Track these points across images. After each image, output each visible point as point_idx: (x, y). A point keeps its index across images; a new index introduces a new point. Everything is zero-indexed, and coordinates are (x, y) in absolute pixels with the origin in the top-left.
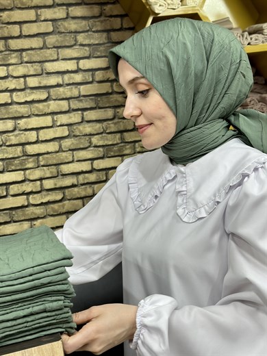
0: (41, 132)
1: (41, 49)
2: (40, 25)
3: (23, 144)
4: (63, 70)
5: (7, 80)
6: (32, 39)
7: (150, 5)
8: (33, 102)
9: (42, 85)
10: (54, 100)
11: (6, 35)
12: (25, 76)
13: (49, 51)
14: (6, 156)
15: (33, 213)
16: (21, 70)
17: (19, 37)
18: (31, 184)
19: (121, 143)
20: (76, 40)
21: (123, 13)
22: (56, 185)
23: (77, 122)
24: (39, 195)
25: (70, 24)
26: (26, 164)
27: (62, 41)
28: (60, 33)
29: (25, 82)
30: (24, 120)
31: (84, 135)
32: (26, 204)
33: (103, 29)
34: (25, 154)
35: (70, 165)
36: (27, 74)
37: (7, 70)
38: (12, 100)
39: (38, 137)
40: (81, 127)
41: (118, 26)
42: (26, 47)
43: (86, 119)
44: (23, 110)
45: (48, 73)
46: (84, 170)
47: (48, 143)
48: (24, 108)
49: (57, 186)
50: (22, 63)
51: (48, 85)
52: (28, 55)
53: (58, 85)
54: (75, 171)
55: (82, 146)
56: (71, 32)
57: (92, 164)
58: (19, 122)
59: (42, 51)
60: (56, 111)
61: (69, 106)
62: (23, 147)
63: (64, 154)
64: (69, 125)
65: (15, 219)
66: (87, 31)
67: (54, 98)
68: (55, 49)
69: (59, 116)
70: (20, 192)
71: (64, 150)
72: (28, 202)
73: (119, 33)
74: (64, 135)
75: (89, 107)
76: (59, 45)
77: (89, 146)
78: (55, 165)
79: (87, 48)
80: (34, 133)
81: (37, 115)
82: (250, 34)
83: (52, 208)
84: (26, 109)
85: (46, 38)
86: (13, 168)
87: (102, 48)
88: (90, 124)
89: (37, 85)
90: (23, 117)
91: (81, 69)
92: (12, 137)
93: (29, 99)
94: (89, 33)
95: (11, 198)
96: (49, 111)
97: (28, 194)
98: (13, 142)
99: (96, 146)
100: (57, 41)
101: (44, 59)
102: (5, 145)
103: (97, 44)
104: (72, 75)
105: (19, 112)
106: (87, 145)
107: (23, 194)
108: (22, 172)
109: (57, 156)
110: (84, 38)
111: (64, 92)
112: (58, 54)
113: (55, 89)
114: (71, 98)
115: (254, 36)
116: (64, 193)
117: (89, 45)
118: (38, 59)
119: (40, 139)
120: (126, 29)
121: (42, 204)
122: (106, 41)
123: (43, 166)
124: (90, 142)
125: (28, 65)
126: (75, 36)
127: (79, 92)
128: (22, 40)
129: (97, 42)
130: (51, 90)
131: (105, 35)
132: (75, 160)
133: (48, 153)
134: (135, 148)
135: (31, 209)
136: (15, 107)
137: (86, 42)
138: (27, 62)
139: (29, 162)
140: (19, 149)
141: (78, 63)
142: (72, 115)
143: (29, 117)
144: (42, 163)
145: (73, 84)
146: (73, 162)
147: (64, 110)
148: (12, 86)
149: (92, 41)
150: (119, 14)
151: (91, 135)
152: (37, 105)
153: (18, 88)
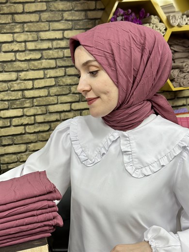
0: (36, 82)
1: (38, 22)
2: (38, 5)
3: (23, 90)
4: (52, 37)
5: (13, 44)
6: (31, 15)
8: (30, 60)
9: (37, 48)
10: (46, 59)
11: (13, 11)
12: (25, 42)
13: (43, 24)
14: (10, 98)
15: (28, 139)
16: (22, 37)
17: (22, 13)
18: (27, 118)
20: (62, 17)
22: (45, 119)
23: (61, 75)
24: (33, 126)
25: (59, 5)
26: (24, 104)
27: (52, 17)
28: (52, 11)
29: (25, 46)
30: (24, 73)
31: (66, 85)
32: (24, 132)
33: (82, 9)
34: (24, 97)
35: (55, 106)
36: (27, 40)
37: (13, 36)
38: (16, 58)
39: (33, 85)
40: (64, 80)
41: (93, 7)
42: (27, 21)
43: (68, 74)
44: (23, 65)
45: (42, 40)
46: (65, 110)
47: (41, 90)
48: (25, 64)
49: (46, 121)
50: (23, 32)
51: (42, 48)
52: (28, 26)
53: (49, 49)
54: (59, 110)
55: (64, 93)
56: (59, 11)
57: (71, 106)
58: (20, 74)
59: (38, 23)
60: (46, 67)
61: (56, 64)
62: (23, 92)
63: (51, 98)
64: (56, 77)
65: (16, 142)
66: (71, 10)
67: (45, 58)
68: (48, 23)
69: (49, 71)
70: (20, 123)
71: (51, 95)
72: (25, 131)
73: (94, 12)
74: (52, 85)
75: (70, 65)
76: (50, 20)
77: (69, 93)
78: (45, 105)
79: (70, 23)
80: (31, 82)
81: (33, 70)
82: (188, 16)
83: (42, 136)
84: (26, 65)
85: (41, 14)
86: (15, 106)
87: (81, 23)
88: (71, 77)
89: (34, 48)
90: (23, 71)
91: (65, 38)
92: (15, 85)
93: (28, 58)
94: (72, 12)
95: (13, 128)
96: (42, 67)
97: (25, 125)
98: (16, 89)
99: (74, 93)
100: (49, 17)
101: (39, 30)
102: (10, 90)
103: (77, 20)
104: (59, 41)
105: (21, 67)
106: (68, 92)
107: (22, 125)
108: (22, 110)
109: (46, 99)
110: (68, 15)
111: (52, 54)
112: (49, 26)
113: (46, 51)
114: (58, 58)
116: (50, 126)
117: (71, 20)
118: (36, 29)
119: (35, 87)
120: (99, 10)
121: (35, 133)
122: (84, 18)
123: (36, 106)
124: (70, 90)
125: (28, 33)
126: (62, 14)
127: (64, 54)
128: (24, 15)
129: (77, 18)
130: (44, 52)
131: (83, 13)
132: (59, 102)
133: (40, 97)
135: (27, 136)
136: (18, 63)
137: (70, 18)
138: (27, 32)
139: (26, 103)
140: (20, 93)
141: (63, 33)
142: (58, 70)
143: (27, 71)
144: (35, 104)
145: (59, 48)
146: (57, 104)
147: (52, 66)
148: (16, 49)
149: (74, 18)
151: (70, 85)
152: (33, 62)
153: (20, 50)
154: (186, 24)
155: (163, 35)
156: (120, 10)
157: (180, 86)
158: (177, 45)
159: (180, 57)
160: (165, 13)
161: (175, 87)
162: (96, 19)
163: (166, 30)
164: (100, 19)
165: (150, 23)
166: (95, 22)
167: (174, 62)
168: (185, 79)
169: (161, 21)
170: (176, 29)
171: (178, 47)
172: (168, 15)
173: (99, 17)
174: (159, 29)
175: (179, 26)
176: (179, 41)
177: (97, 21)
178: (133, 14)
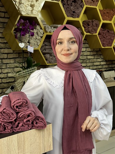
7: (19, 11)
19: (1, 63)
21: (5, 11)
41: (3, 16)
73: (3, 19)
82: (54, 28)
115: (55, 29)
120: (6, 18)
134: (7, 66)
150: (4, 11)
154: (53, 32)
155: (42, 36)
156: (22, 20)
157: (50, 63)
158: (47, 42)
159: (48, 48)
160: (43, 25)
161: (48, 63)
162: (4, 23)
163: (44, 33)
164: (7, 23)
165: (36, 29)
166: (4, 24)
167: (45, 51)
168: (52, 59)
169: (41, 29)
170: (48, 34)
171: (47, 43)
172: (45, 26)
173: (6, 22)
174: (41, 33)
175: (50, 32)
176: (48, 40)
177: (5, 24)
178: (29, 23)
